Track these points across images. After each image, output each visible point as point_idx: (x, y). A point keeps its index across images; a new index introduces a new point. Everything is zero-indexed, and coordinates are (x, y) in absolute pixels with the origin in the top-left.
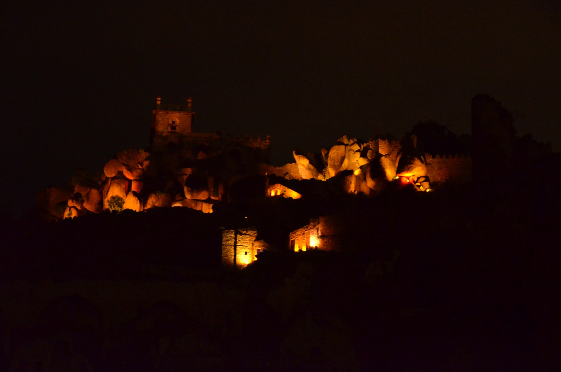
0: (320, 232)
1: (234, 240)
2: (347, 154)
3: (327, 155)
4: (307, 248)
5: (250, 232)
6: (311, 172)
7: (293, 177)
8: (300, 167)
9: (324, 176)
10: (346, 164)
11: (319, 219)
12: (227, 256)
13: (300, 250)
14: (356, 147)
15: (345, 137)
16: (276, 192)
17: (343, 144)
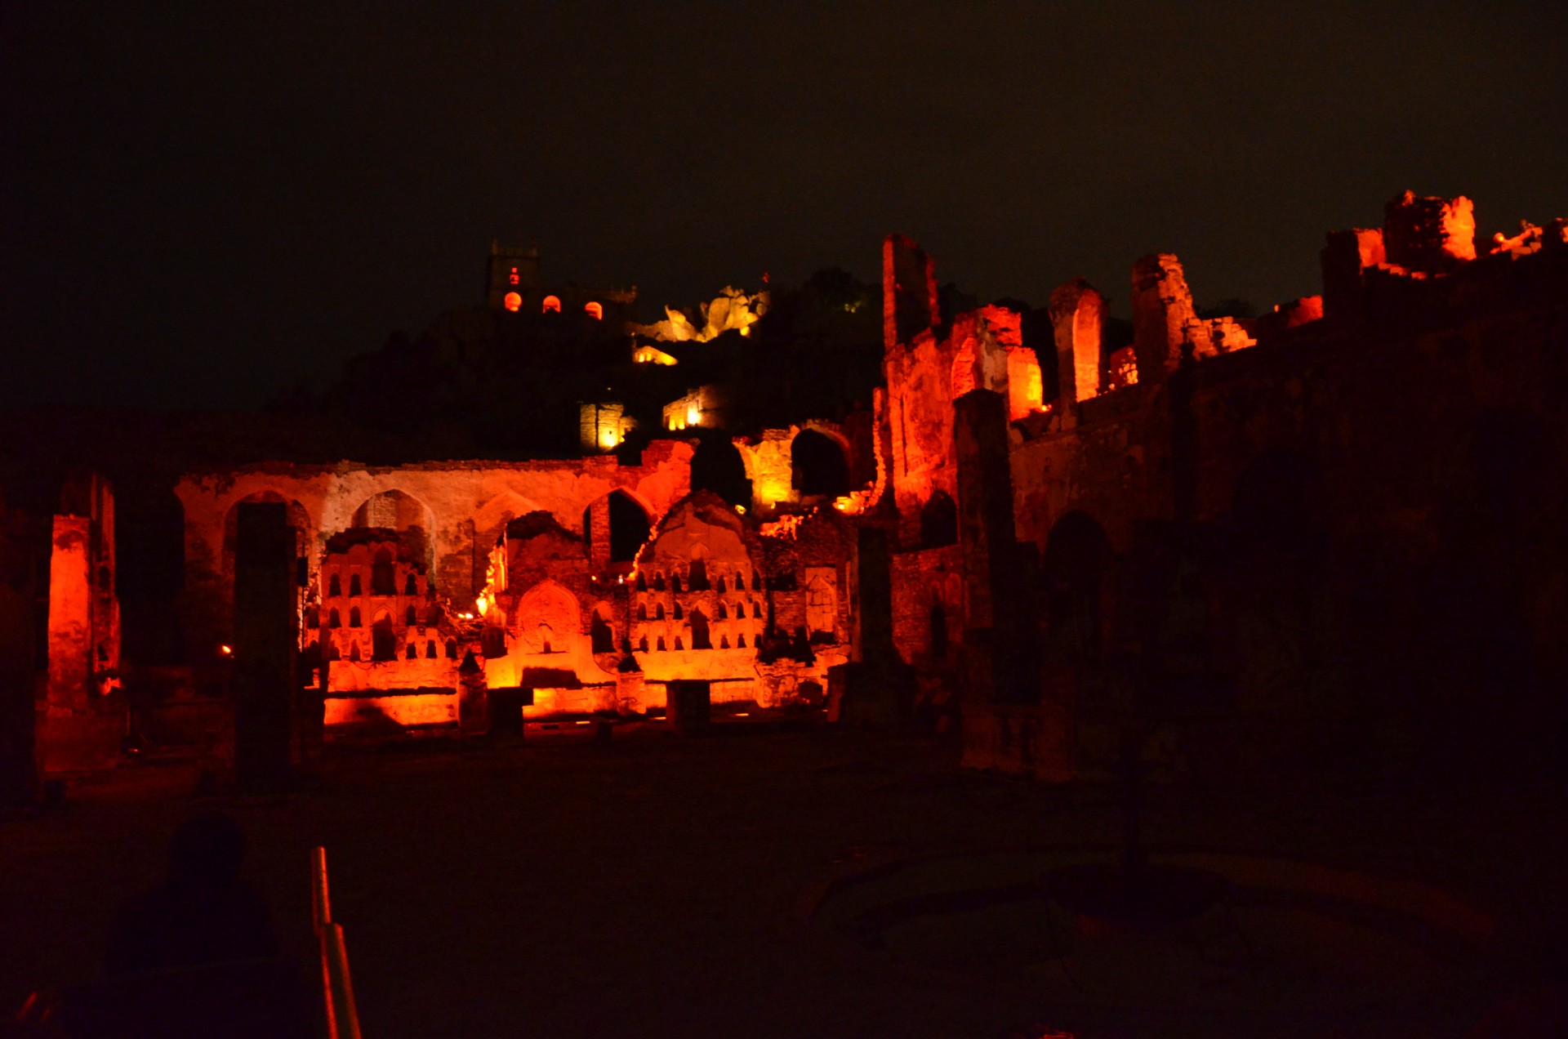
0: (700, 406)
1: (595, 417)
2: (732, 309)
3: (707, 309)
4: (685, 425)
5: (615, 406)
6: (687, 332)
7: (666, 338)
8: (675, 325)
9: (705, 336)
10: (730, 322)
11: (698, 388)
12: (586, 436)
13: (677, 428)
14: (743, 300)
15: (729, 287)
16: (646, 357)
17: (726, 296)
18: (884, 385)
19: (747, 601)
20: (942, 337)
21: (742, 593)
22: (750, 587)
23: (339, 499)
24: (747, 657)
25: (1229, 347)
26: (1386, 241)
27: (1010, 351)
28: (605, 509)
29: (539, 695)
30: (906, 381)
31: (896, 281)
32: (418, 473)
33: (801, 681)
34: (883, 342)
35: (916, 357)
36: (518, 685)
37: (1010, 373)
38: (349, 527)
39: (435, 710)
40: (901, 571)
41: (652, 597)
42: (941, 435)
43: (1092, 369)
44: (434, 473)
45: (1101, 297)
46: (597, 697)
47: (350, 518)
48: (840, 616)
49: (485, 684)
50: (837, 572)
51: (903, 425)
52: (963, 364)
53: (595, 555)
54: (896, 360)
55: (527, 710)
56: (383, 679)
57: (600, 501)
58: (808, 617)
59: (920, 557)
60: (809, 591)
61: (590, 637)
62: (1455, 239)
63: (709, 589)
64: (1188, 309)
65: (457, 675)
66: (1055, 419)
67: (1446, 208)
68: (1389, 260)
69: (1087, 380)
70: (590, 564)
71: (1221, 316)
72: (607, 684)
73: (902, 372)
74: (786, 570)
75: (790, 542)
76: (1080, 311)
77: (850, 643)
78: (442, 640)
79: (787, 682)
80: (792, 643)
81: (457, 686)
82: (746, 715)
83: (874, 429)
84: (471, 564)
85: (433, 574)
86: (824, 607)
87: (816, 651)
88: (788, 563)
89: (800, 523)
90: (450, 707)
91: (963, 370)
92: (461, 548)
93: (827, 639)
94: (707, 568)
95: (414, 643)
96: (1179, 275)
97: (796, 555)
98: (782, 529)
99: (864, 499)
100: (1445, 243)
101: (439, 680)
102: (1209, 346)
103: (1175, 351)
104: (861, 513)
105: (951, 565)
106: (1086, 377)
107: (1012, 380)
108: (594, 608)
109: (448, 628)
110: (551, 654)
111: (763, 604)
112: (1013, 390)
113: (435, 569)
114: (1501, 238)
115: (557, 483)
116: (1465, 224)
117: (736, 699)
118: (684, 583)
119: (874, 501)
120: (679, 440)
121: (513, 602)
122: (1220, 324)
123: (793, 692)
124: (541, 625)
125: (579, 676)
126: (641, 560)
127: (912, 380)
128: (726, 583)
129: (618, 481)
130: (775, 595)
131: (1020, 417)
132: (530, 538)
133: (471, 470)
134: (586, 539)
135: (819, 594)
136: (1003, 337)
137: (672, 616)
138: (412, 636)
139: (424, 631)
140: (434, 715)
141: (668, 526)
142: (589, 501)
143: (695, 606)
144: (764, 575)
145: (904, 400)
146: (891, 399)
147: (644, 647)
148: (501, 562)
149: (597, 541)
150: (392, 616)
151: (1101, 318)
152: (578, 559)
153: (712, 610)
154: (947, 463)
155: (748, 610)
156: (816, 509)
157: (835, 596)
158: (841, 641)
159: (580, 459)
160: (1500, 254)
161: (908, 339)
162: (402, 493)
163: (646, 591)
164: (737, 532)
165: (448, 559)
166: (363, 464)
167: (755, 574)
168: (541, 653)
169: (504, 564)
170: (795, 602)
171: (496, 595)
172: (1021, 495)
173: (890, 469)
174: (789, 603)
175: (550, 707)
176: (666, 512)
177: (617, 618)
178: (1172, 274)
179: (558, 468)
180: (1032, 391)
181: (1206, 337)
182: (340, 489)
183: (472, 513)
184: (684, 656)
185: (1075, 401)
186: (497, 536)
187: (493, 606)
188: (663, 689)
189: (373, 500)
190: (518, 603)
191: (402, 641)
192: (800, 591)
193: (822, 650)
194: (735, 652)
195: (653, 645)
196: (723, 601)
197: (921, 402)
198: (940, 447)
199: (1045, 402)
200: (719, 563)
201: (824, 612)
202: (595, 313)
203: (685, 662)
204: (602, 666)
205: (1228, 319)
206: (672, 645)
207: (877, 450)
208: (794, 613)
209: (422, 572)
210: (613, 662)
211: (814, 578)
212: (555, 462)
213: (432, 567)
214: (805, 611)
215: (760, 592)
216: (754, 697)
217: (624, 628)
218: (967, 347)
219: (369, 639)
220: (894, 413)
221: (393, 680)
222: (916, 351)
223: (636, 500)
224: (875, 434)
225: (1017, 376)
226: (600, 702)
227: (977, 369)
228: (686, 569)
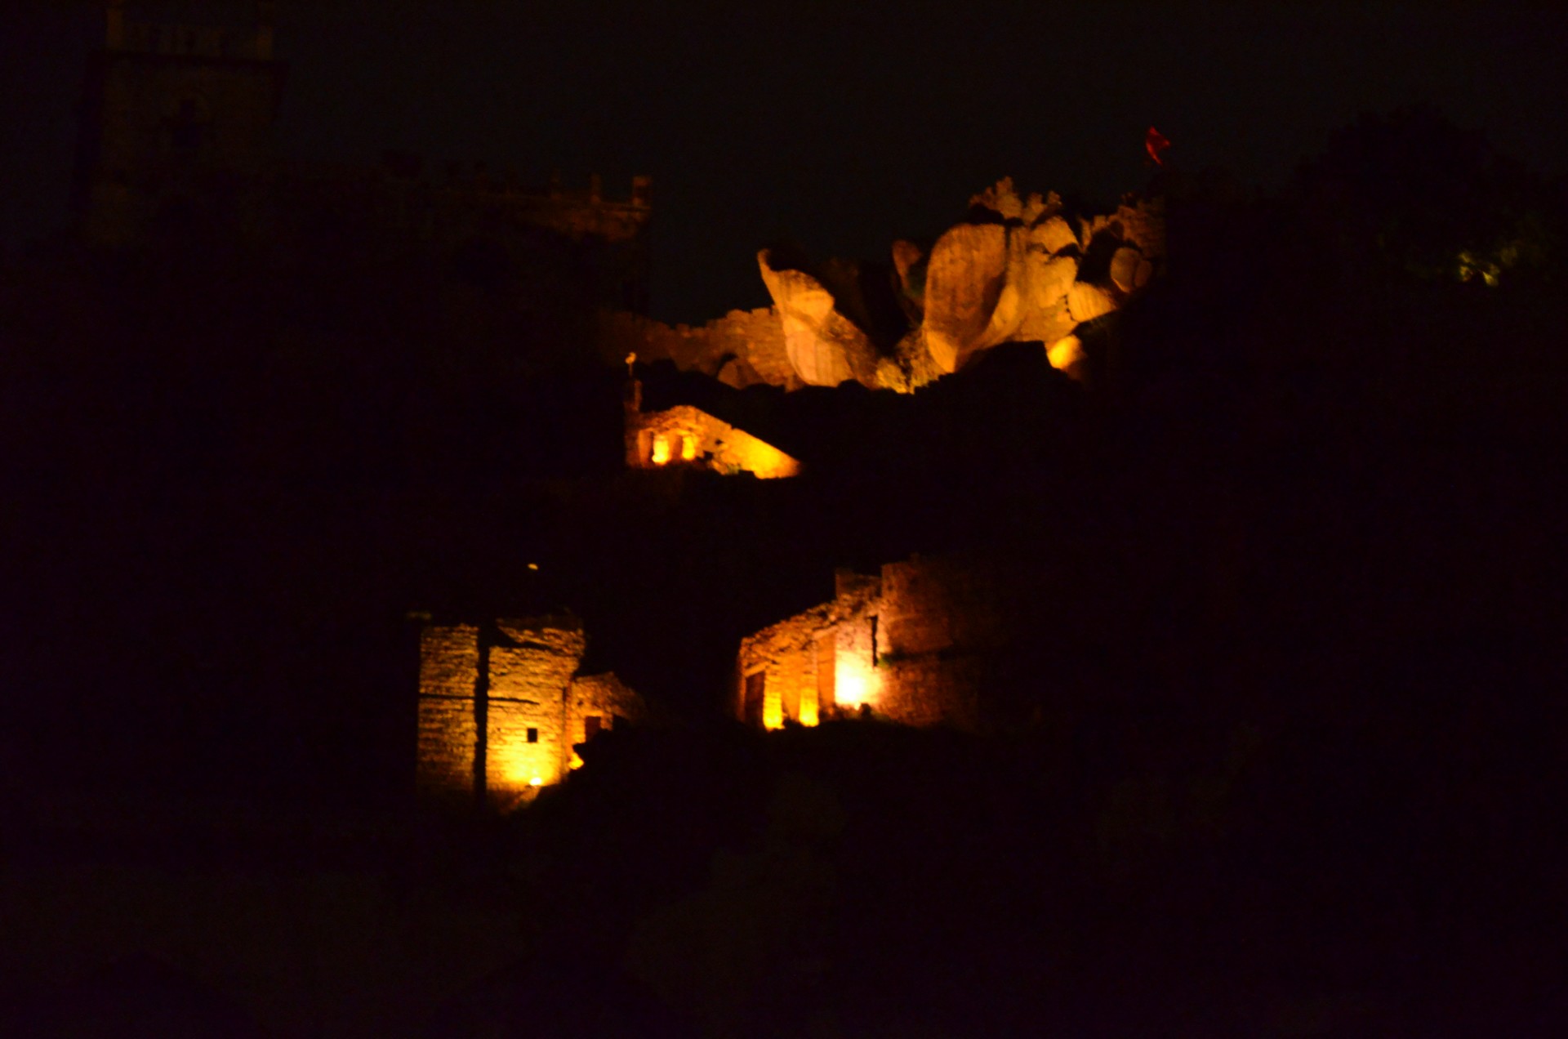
0: (882, 637)
1: (475, 673)
2: (1014, 267)
3: (919, 271)
4: (822, 714)
5: (552, 635)
6: (840, 350)
7: (756, 375)
8: (792, 327)
10: (1008, 314)
11: (878, 573)
12: (441, 746)
14: (1059, 234)
15: (1004, 186)
16: (678, 446)
17: (995, 218)
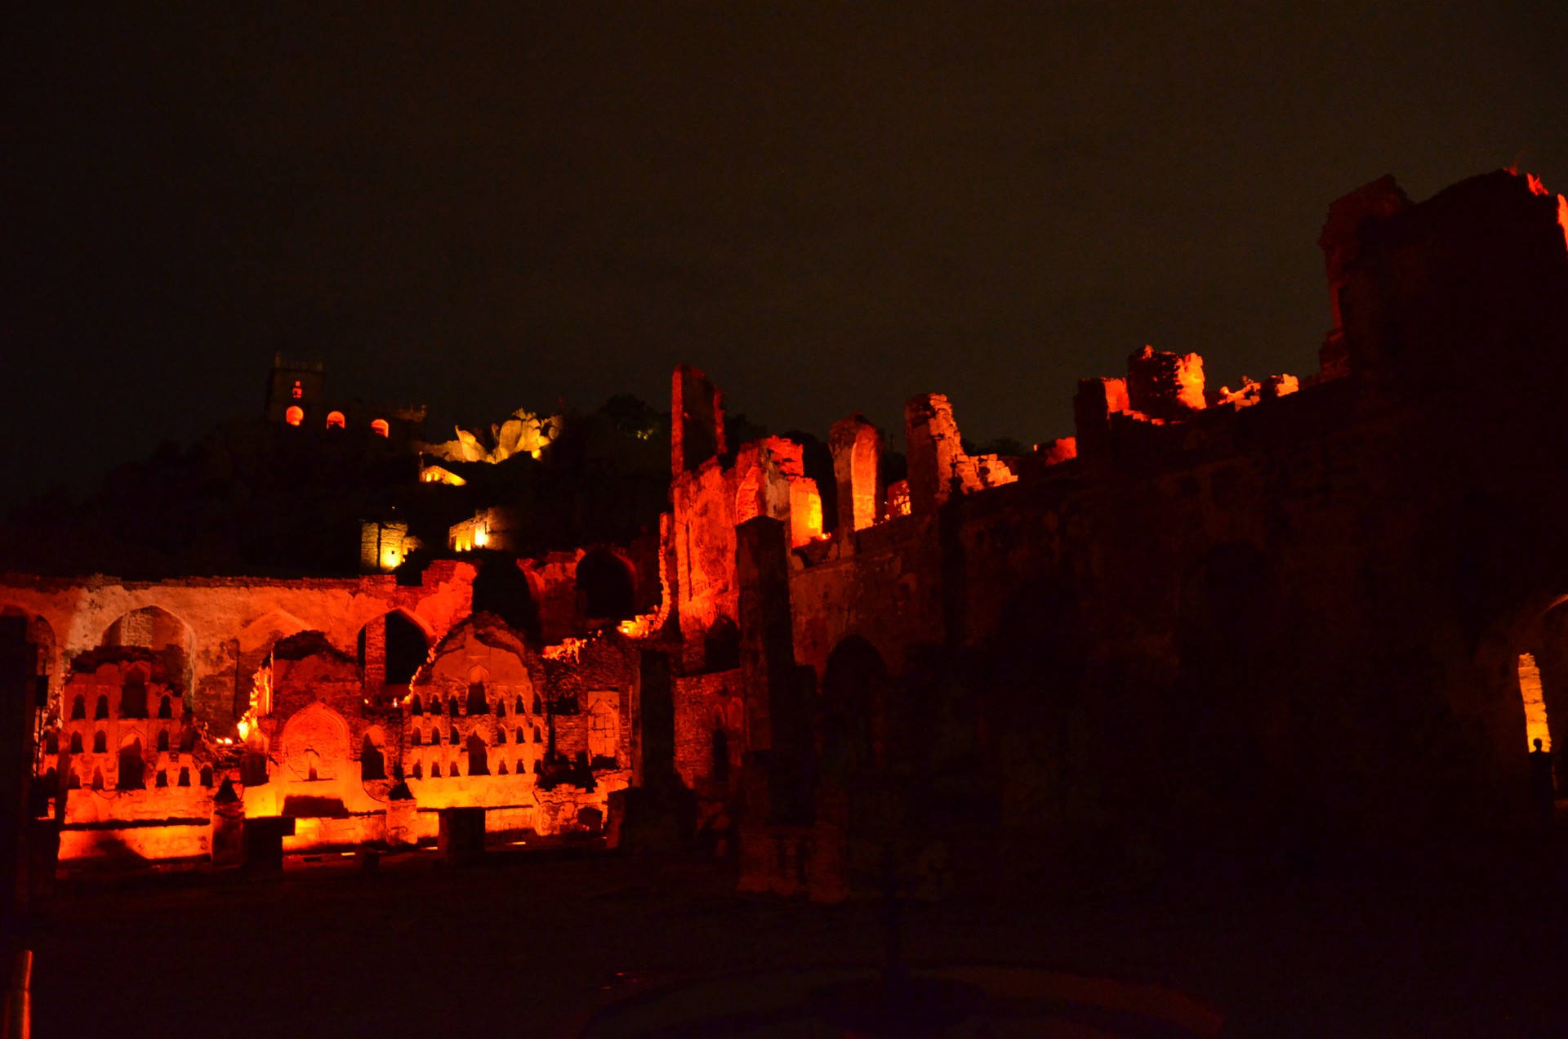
0: (488, 527)
1: (377, 536)
2: (524, 431)
3: (498, 432)
4: (472, 547)
5: (399, 526)
6: (477, 452)
7: (455, 458)
8: (465, 447)
9: (495, 458)
10: (522, 445)
11: (487, 510)
12: (367, 555)
13: (463, 550)
14: (535, 423)
15: (521, 410)
16: (433, 476)
17: (519, 419)
18: (670, 510)
19: (528, 725)
20: (727, 465)
21: (522, 717)
22: (531, 711)
23: (90, 614)
24: (526, 783)
25: (993, 482)
26: (1129, 390)
27: (792, 481)
28: (381, 631)
29: (301, 824)
30: (692, 507)
31: (684, 410)
32: (180, 589)
33: (581, 807)
34: (671, 468)
35: (702, 483)
36: (280, 814)
37: (792, 502)
38: (99, 645)
39: (185, 842)
40: (684, 695)
41: (427, 721)
42: (725, 561)
43: (869, 500)
44: (198, 589)
45: (877, 432)
46: (365, 827)
47: (100, 636)
48: (622, 740)
49: (243, 813)
50: (620, 696)
51: (688, 550)
52: (747, 492)
53: (369, 678)
54: (683, 487)
55: (288, 841)
56: (128, 809)
57: (376, 621)
58: (589, 742)
59: (703, 681)
60: (592, 715)
61: (359, 763)
62: (1188, 390)
63: (489, 713)
64: (957, 446)
65: (212, 805)
66: (835, 546)
67: (1180, 363)
68: (1132, 408)
69: (864, 510)
70: (363, 687)
71: (987, 452)
72: (377, 812)
73: (689, 498)
74: (568, 694)
75: (574, 665)
76: (858, 445)
77: (631, 768)
78: (197, 767)
79: (566, 808)
80: (572, 768)
81: (212, 816)
82: (524, 843)
83: (660, 554)
84: (233, 685)
85: (191, 697)
86: (607, 731)
87: (597, 777)
88: (570, 687)
89: (583, 646)
90: (203, 839)
91: (746, 498)
92: (223, 669)
93: (609, 764)
94: (487, 691)
95: (165, 770)
96: (948, 414)
97: (579, 678)
98: (565, 652)
99: (649, 623)
100: (1179, 394)
101: (191, 810)
102: (976, 481)
103: (944, 485)
104: (646, 637)
105: (734, 688)
106: (864, 507)
107: (793, 509)
108: (365, 733)
109: (204, 754)
110: (317, 782)
111: (544, 728)
112: (794, 519)
113: (193, 691)
114: (1226, 391)
115: (331, 602)
116: (1196, 377)
117: (512, 827)
118: (462, 706)
119: (658, 625)
120: (461, 561)
121: (278, 726)
122: (986, 460)
123: (573, 818)
124: (307, 750)
125: (346, 805)
126: (416, 683)
127: (698, 506)
128: (506, 706)
129: (396, 601)
130: (556, 720)
131: (802, 545)
132: (299, 659)
133: (238, 587)
134: (360, 660)
135: (602, 718)
136: (785, 468)
137: (448, 741)
138: (163, 762)
139: (177, 757)
140: (184, 848)
141: (447, 648)
142: (366, 621)
143: (472, 731)
144: (546, 699)
145: (690, 526)
146: (676, 524)
147: (418, 773)
148: (266, 684)
149: (371, 662)
150: (141, 740)
151: (877, 452)
152: (350, 681)
153: (490, 734)
154: (730, 588)
155: (529, 735)
156: (600, 632)
157: (618, 721)
158: (622, 766)
159: (358, 578)
160: (1226, 405)
161: (694, 468)
162: (161, 609)
163: (421, 715)
164: (518, 655)
165: (207, 681)
166: (119, 579)
167: (536, 697)
168: (306, 780)
169: (269, 686)
170: (577, 726)
171: (259, 719)
172: (802, 619)
173: (674, 593)
174: (571, 728)
175: (313, 838)
176: (445, 634)
177: (389, 743)
178: (942, 413)
179: (332, 586)
180: (813, 520)
181: (973, 472)
182: (91, 605)
183: (237, 632)
184: (459, 782)
185: (854, 530)
186: (264, 656)
187: (255, 730)
188: (436, 817)
189: (128, 616)
190: (283, 726)
191: (152, 768)
192: (581, 715)
193: (603, 776)
194: (513, 778)
195: (427, 772)
196: (502, 725)
197: (706, 527)
198: (724, 572)
199: (825, 531)
200: (499, 687)
201: (606, 737)
202: (382, 430)
203: (461, 789)
204: (371, 794)
205: (993, 457)
206: (448, 771)
207: (662, 574)
208: (576, 738)
209: (178, 694)
210: (383, 790)
211: (597, 701)
212: (330, 581)
213: (189, 689)
214: (587, 736)
215: (542, 716)
216: (532, 825)
217: (397, 753)
218: (751, 476)
219: (115, 765)
220: (680, 538)
221: (139, 810)
222: (702, 479)
223: (415, 622)
224: (661, 558)
225: (799, 505)
226: (368, 832)
227: (761, 496)
228: (465, 693)
